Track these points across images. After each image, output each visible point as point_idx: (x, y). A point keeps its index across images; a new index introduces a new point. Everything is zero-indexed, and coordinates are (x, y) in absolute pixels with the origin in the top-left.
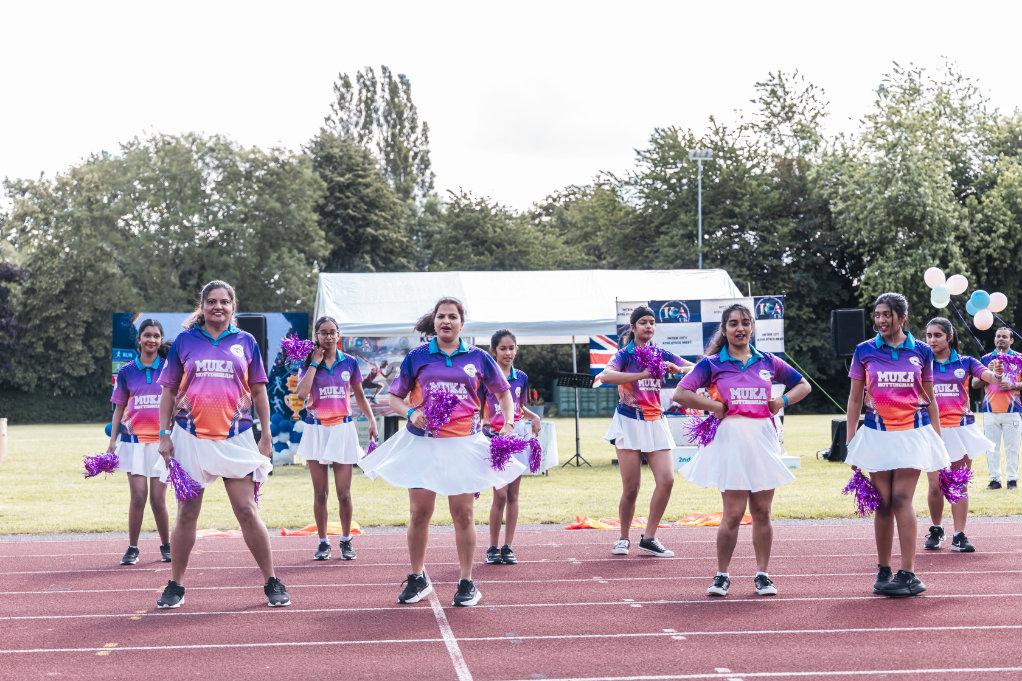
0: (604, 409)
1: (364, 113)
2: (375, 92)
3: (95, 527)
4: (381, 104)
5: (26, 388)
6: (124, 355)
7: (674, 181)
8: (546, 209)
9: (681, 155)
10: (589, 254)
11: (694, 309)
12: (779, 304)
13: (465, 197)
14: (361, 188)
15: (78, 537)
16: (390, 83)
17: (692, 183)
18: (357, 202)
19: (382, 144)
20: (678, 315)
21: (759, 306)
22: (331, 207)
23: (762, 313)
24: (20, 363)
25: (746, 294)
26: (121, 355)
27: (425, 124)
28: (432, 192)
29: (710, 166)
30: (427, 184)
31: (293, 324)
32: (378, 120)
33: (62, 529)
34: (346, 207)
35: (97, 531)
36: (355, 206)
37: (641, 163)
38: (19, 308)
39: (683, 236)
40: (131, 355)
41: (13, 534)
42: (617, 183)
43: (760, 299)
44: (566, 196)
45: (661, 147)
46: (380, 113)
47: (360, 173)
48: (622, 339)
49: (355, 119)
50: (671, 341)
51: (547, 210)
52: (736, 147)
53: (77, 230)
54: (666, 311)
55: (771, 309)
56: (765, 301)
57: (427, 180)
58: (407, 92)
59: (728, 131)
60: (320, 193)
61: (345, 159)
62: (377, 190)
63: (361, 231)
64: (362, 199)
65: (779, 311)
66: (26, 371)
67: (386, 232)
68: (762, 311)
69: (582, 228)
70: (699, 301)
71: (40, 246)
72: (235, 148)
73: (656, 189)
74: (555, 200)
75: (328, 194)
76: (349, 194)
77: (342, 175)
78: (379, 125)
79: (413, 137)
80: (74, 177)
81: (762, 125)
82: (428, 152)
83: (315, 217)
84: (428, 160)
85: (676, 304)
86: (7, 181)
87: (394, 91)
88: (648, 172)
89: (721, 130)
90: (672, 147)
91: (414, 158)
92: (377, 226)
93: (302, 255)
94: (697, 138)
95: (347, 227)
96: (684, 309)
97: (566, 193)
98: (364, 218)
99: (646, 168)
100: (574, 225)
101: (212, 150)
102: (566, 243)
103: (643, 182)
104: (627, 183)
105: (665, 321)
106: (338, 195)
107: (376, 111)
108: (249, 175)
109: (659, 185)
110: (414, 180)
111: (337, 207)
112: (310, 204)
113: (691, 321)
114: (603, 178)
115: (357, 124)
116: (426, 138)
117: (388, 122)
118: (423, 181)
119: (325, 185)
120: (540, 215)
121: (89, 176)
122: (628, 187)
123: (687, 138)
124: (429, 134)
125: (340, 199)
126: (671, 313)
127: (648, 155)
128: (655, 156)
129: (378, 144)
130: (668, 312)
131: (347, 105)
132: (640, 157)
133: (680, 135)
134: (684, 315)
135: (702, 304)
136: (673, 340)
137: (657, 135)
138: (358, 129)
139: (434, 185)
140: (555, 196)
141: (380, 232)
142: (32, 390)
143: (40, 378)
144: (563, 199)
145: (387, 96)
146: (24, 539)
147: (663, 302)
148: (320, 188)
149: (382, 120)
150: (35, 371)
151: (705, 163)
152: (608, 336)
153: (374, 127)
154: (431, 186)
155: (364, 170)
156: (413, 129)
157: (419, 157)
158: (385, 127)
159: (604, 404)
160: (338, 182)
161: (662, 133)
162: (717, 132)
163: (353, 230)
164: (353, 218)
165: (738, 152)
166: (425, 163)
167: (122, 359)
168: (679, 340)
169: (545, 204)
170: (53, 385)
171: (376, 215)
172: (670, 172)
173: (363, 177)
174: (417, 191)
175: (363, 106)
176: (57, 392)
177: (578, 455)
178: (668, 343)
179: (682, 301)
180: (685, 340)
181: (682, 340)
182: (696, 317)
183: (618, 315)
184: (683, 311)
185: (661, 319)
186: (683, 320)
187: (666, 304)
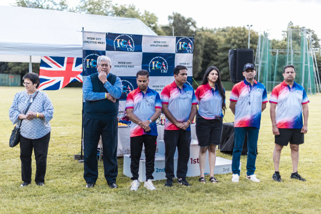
12: (191, 43)
20: (126, 46)
21: (179, 44)
23: (180, 49)
48: (86, 61)
54: (118, 42)
55: (186, 46)
56: (182, 41)
65: (191, 48)
68: (180, 47)
70: (142, 36)
85: (125, 38)
96: (131, 41)
105: (118, 49)
113: (135, 51)
130: (120, 44)
134: (130, 46)
135: (143, 38)
136: (122, 64)
147: (118, 35)
168: (126, 65)
178: (118, 66)
179: (130, 35)
180: (130, 65)
181: (128, 65)
182: (138, 49)
183: (84, 42)
184: (130, 43)
185: (115, 47)
186: (129, 50)
187: (119, 36)
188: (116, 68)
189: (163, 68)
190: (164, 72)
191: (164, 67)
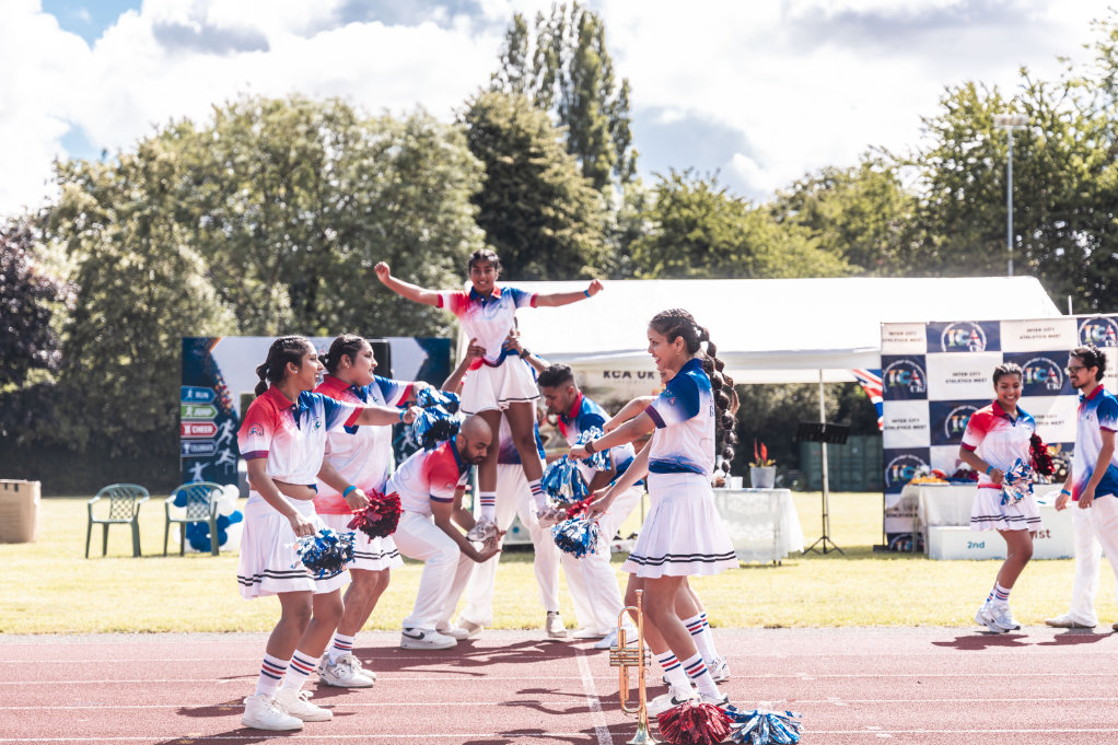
0: (873, 480)
1: (544, 70)
2: (560, 37)
3: (147, 626)
4: (567, 55)
5: (74, 447)
6: (198, 395)
7: (972, 160)
8: (792, 200)
9: (985, 123)
10: (850, 263)
11: (992, 334)
12: (1113, 326)
13: (678, 181)
14: (534, 172)
15: (123, 638)
16: (581, 27)
17: (998, 163)
18: (528, 191)
19: (565, 111)
20: (968, 342)
21: (1084, 331)
22: (495, 198)
23: (1088, 340)
24: (66, 412)
25: (1065, 312)
26: (194, 395)
27: (625, 83)
28: (632, 177)
29: (1025, 140)
30: (626, 166)
31: (430, 353)
32: (562, 77)
33: (102, 627)
34: (514, 198)
35: (149, 632)
36: (525, 196)
37: (928, 134)
38: (65, 337)
39: (986, 238)
40: (206, 395)
41: (36, 634)
42: (893, 163)
43: (1085, 319)
44: (820, 182)
45: (953, 112)
46: (565, 67)
47: (533, 150)
49: (529, 77)
50: (957, 378)
51: (796, 202)
52: (1060, 111)
53: (144, 230)
54: (951, 335)
55: (1101, 333)
56: (1093, 322)
57: (627, 159)
58: (599, 37)
59: (1047, 89)
60: (474, 176)
61: (514, 131)
62: (556, 174)
63: (533, 230)
64: (536, 185)
65: (1113, 336)
66: (74, 422)
67: (567, 232)
68: (1087, 337)
69: (844, 226)
70: (997, 323)
71: (93, 252)
72: (359, 115)
73: (946, 171)
74: (805, 188)
75: (485, 177)
76: (517, 179)
77: (509, 154)
78: (563, 84)
79: (609, 100)
80: (140, 156)
81: (1099, 81)
82: (628, 121)
83: (470, 210)
84: (628, 133)
85: (965, 326)
86: (56, 162)
87: (585, 36)
88: (937, 146)
89: (1037, 88)
90: (969, 110)
91: (611, 130)
92: (556, 224)
93: (450, 261)
94: (1006, 98)
95: (514, 224)
96: (978, 332)
97: (821, 178)
98: (538, 213)
99: (934, 141)
100: (833, 222)
101: (330, 119)
102: (820, 247)
103: (930, 161)
104: (907, 163)
105: (950, 350)
106: (505, 181)
107: (560, 63)
108: (379, 153)
109: (951, 165)
110: (610, 163)
111: (502, 196)
112: (462, 193)
113: (988, 348)
114: (874, 155)
115: (533, 83)
116: (626, 102)
117: (574, 78)
118: (621, 162)
119: (481, 164)
120: (784, 208)
121: (162, 156)
122: (907, 167)
123: (993, 97)
124: (630, 96)
125: (505, 186)
126: (958, 339)
127: (937, 123)
128: (946, 125)
129: (560, 110)
130: (956, 337)
131: (520, 58)
132: (925, 126)
133: (981, 94)
134: (977, 341)
135: (1002, 326)
136: (960, 377)
137: (947, 97)
138: (535, 89)
139: (637, 166)
140: (805, 182)
141: (559, 233)
142: (83, 449)
143: (92, 433)
144: (817, 187)
145: (576, 44)
146: (50, 640)
147: (947, 323)
148: (475, 170)
149: (567, 77)
150: (86, 423)
151: (1015, 135)
152: (872, 371)
153: (556, 86)
154: (632, 170)
155: (539, 147)
156: (608, 88)
157: (616, 128)
158: (570, 88)
159: (872, 474)
160: (504, 165)
161: (956, 93)
162: (1032, 91)
163: (522, 228)
164: (522, 213)
165: (1064, 119)
166: (624, 138)
167: (194, 399)
168: (968, 377)
169: (791, 193)
170: (110, 442)
171: (556, 209)
172: (966, 147)
173: (536, 155)
174: (612, 176)
175: (542, 57)
176: (115, 453)
177: (824, 537)
178: (953, 381)
179: (975, 322)
180: (977, 377)
181: (973, 378)
182: (993, 345)
183: (883, 341)
184: (976, 336)
185: (944, 346)
186: (974, 350)
187: (950, 326)
188: (951, 384)
189: (1050, 381)
190: (1055, 387)
191: (1054, 379)
